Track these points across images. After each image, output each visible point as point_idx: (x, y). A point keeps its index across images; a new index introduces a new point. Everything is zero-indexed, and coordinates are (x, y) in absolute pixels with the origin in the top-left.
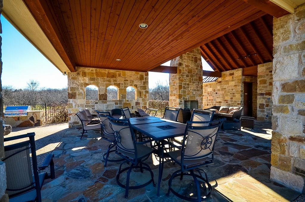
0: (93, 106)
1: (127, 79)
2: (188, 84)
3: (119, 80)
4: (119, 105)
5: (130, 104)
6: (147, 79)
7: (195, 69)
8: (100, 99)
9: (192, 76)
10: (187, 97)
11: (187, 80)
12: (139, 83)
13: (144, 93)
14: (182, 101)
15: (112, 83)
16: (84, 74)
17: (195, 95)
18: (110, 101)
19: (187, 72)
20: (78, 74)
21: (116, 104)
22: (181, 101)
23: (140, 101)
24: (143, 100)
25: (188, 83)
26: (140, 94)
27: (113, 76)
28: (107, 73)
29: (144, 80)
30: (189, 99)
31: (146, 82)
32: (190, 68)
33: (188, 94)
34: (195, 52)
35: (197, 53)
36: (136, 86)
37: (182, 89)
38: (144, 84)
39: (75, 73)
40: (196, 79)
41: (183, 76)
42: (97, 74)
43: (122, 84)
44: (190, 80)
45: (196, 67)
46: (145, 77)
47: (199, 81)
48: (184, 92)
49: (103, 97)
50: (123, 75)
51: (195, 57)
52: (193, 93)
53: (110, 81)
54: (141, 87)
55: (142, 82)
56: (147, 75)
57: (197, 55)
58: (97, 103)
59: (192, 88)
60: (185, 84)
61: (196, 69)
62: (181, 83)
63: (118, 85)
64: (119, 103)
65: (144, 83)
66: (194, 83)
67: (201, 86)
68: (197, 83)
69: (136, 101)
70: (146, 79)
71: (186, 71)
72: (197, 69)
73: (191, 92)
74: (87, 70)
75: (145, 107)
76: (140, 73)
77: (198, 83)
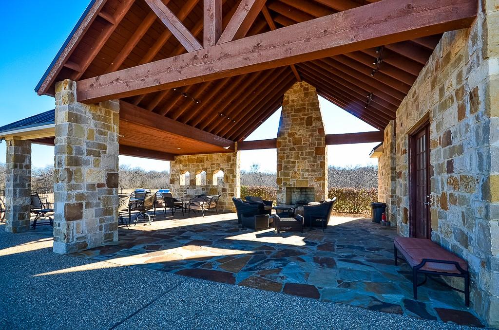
0: (185, 191)
1: (214, 162)
2: (294, 162)
3: (207, 164)
4: (205, 191)
5: (216, 190)
6: (235, 160)
7: (307, 136)
8: (190, 185)
9: (300, 149)
10: (292, 183)
11: (292, 155)
12: (225, 166)
13: (231, 177)
14: (283, 188)
15: (201, 168)
16: (180, 162)
17: (307, 178)
18: (198, 186)
19: (292, 143)
20: (176, 162)
21: (203, 189)
22: (281, 188)
23: (227, 186)
24: (231, 186)
25: (293, 160)
26: (227, 178)
27: (201, 161)
28: (196, 158)
29: (232, 162)
30: (294, 185)
31: (234, 165)
32: (297, 136)
33: (294, 177)
34: (308, 109)
35: (311, 110)
36: (222, 169)
37: (282, 171)
38: (231, 167)
39: (173, 162)
40: (309, 152)
41: (285, 150)
42: (189, 160)
43: (209, 168)
44: (298, 156)
45: (309, 133)
46: (232, 158)
47: (317, 154)
48: (286, 174)
49: (193, 182)
50: (210, 159)
51: (307, 118)
52: (303, 175)
53: (198, 166)
54: (228, 170)
55: (229, 165)
56: (235, 155)
57: (312, 113)
58: (188, 188)
59: (301, 168)
60: (288, 162)
61: (309, 135)
62: (281, 162)
63: (206, 170)
64: (205, 188)
65: (232, 165)
66: (304, 159)
67: (321, 162)
68: (312, 159)
69: (222, 187)
70: (233, 160)
71: (290, 142)
72: (311, 135)
73: (299, 174)
74: (182, 158)
75: (232, 194)
76: (227, 154)
77: (315, 158)
